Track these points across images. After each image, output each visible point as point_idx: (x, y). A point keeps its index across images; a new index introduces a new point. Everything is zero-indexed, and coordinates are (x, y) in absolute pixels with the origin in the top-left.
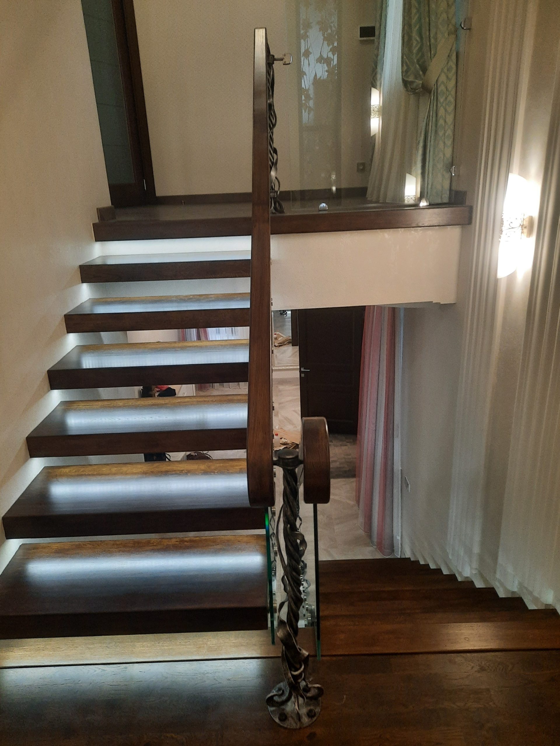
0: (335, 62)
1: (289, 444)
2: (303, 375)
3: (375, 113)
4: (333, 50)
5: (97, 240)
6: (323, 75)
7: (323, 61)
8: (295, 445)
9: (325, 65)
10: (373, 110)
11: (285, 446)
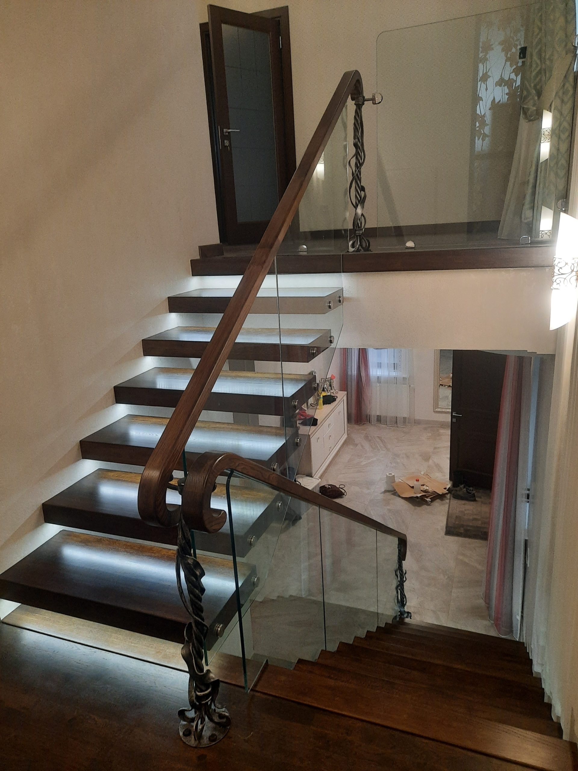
0: (518, 83)
1: (429, 492)
2: (454, 420)
3: (545, 137)
4: (516, 71)
5: (194, 275)
6: (503, 99)
7: (503, 84)
8: (435, 494)
9: (506, 87)
10: (544, 134)
11: (424, 494)
